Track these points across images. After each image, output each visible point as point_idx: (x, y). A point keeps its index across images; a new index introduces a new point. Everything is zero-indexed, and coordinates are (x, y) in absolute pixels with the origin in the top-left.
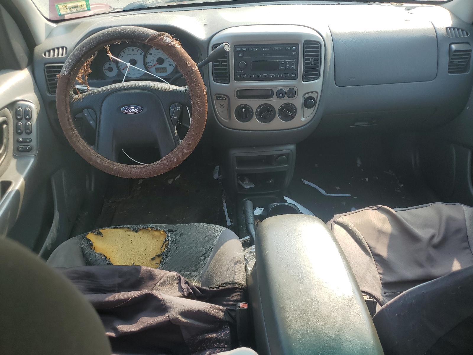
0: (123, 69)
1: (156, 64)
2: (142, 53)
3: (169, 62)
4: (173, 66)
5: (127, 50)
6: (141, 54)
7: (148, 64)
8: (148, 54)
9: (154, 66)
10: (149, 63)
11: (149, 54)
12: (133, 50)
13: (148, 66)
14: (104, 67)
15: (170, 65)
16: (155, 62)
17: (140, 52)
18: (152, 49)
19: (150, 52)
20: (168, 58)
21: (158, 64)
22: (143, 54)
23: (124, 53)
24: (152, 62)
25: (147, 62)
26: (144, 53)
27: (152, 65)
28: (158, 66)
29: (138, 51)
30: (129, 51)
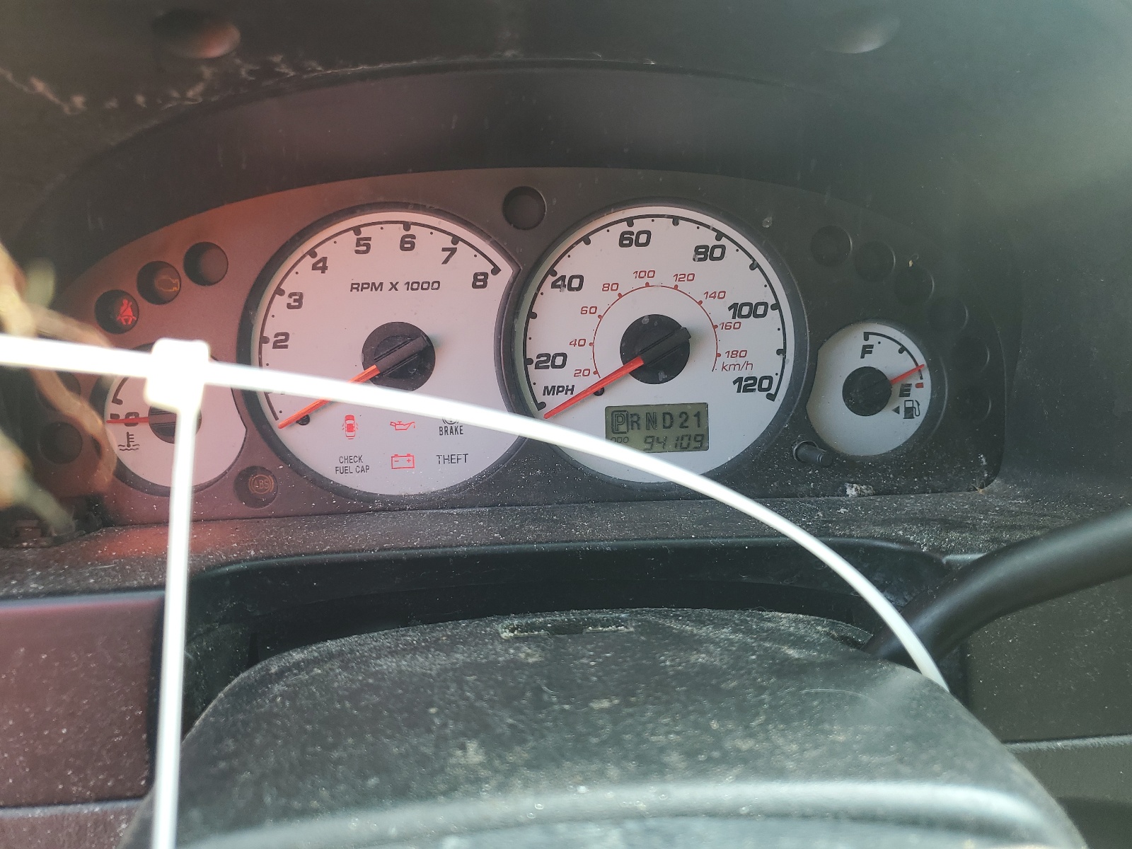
0: (304, 420)
1: (614, 378)
2: (488, 268)
3: (734, 354)
4: (771, 397)
5: (351, 237)
6: (480, 281)
7: (543, 378)
8: (551, 279)
9: (599, 393)
10: (547, 361)
11: (558, 284)
12: (407, 244)
13: (538, 391)
14: (117, 401)
15: (746, 385)
16: (611, 360)
17: (468, 262)
18: (586, 240)
19: (565, 269)
20: (726, 326)
21: (635, 374)
22: (499, 284)
23: (321, 266)
24: (579, 358)
25: (532, 354)
26: (507, 271)
27: (582, 384)
28: (636, 393)
29: (453, 251)
30: (364, 246)
